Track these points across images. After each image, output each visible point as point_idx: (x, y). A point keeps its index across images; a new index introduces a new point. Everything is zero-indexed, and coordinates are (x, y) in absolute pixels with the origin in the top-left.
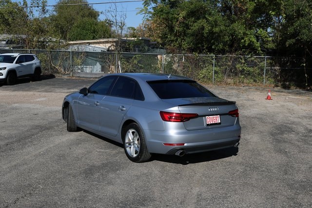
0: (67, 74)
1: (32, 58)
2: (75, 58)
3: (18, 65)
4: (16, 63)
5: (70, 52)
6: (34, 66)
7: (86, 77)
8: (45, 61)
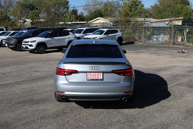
0: (141, 42)
1: (117, 32)
2: (146, 31)
3: (105, 36)
4: (104, 35)
5: (143, 27)
6: (117, 37)
7: (153, 44)
8: (129, 33)
